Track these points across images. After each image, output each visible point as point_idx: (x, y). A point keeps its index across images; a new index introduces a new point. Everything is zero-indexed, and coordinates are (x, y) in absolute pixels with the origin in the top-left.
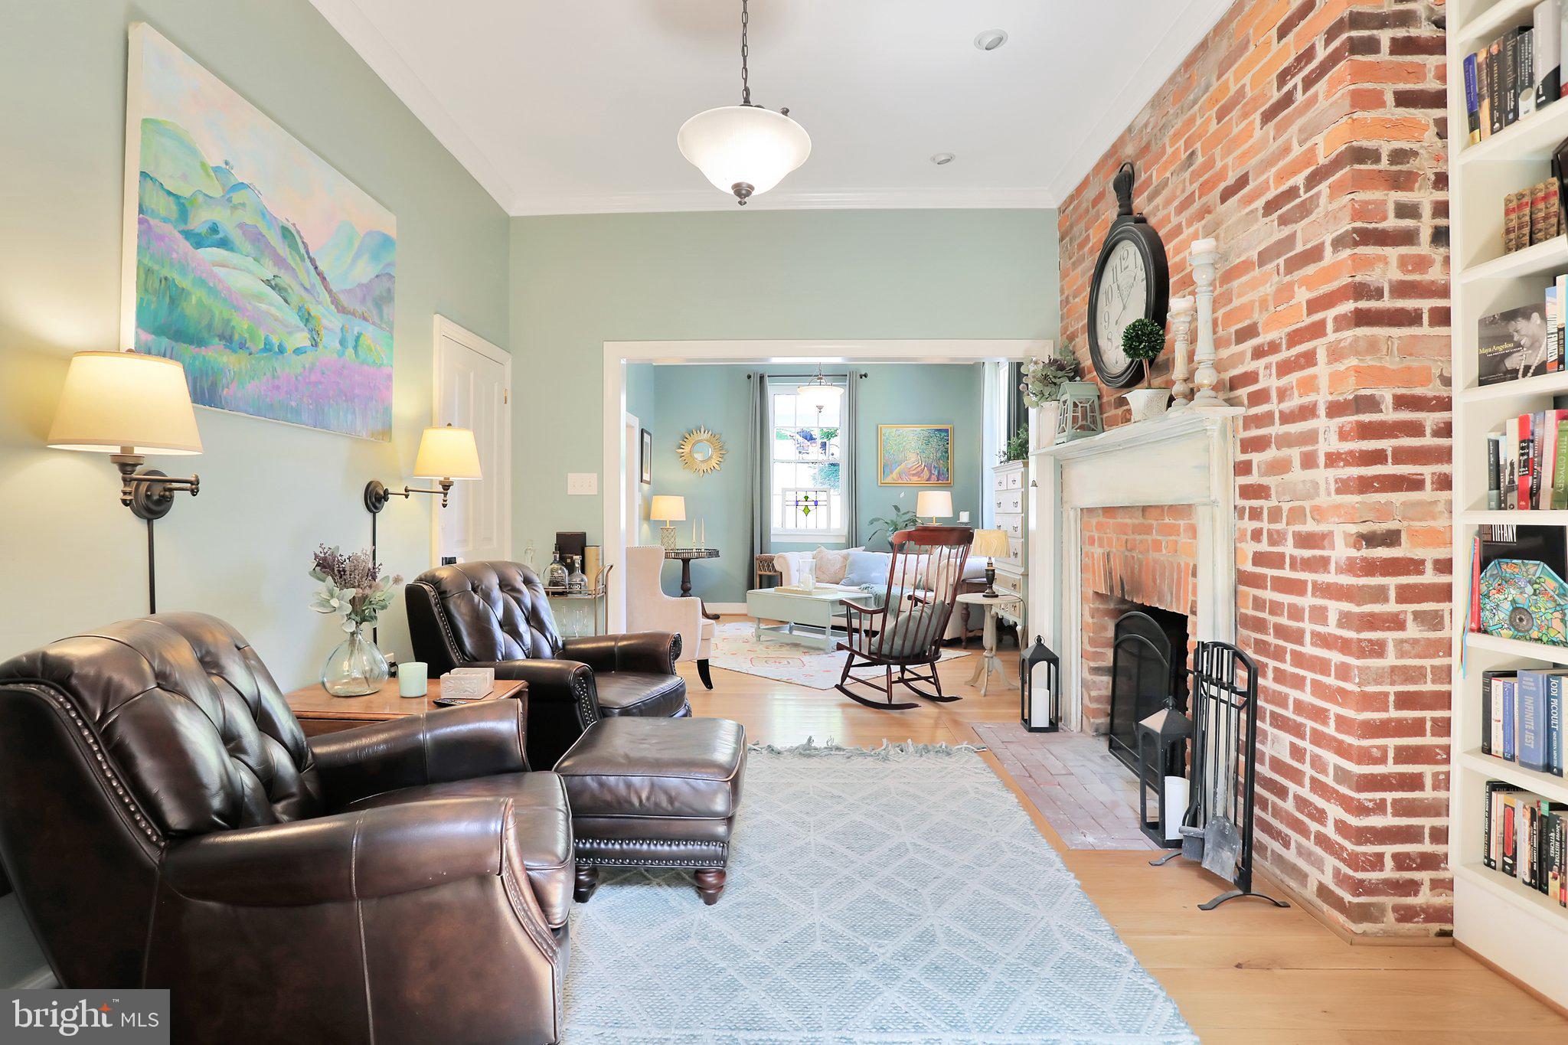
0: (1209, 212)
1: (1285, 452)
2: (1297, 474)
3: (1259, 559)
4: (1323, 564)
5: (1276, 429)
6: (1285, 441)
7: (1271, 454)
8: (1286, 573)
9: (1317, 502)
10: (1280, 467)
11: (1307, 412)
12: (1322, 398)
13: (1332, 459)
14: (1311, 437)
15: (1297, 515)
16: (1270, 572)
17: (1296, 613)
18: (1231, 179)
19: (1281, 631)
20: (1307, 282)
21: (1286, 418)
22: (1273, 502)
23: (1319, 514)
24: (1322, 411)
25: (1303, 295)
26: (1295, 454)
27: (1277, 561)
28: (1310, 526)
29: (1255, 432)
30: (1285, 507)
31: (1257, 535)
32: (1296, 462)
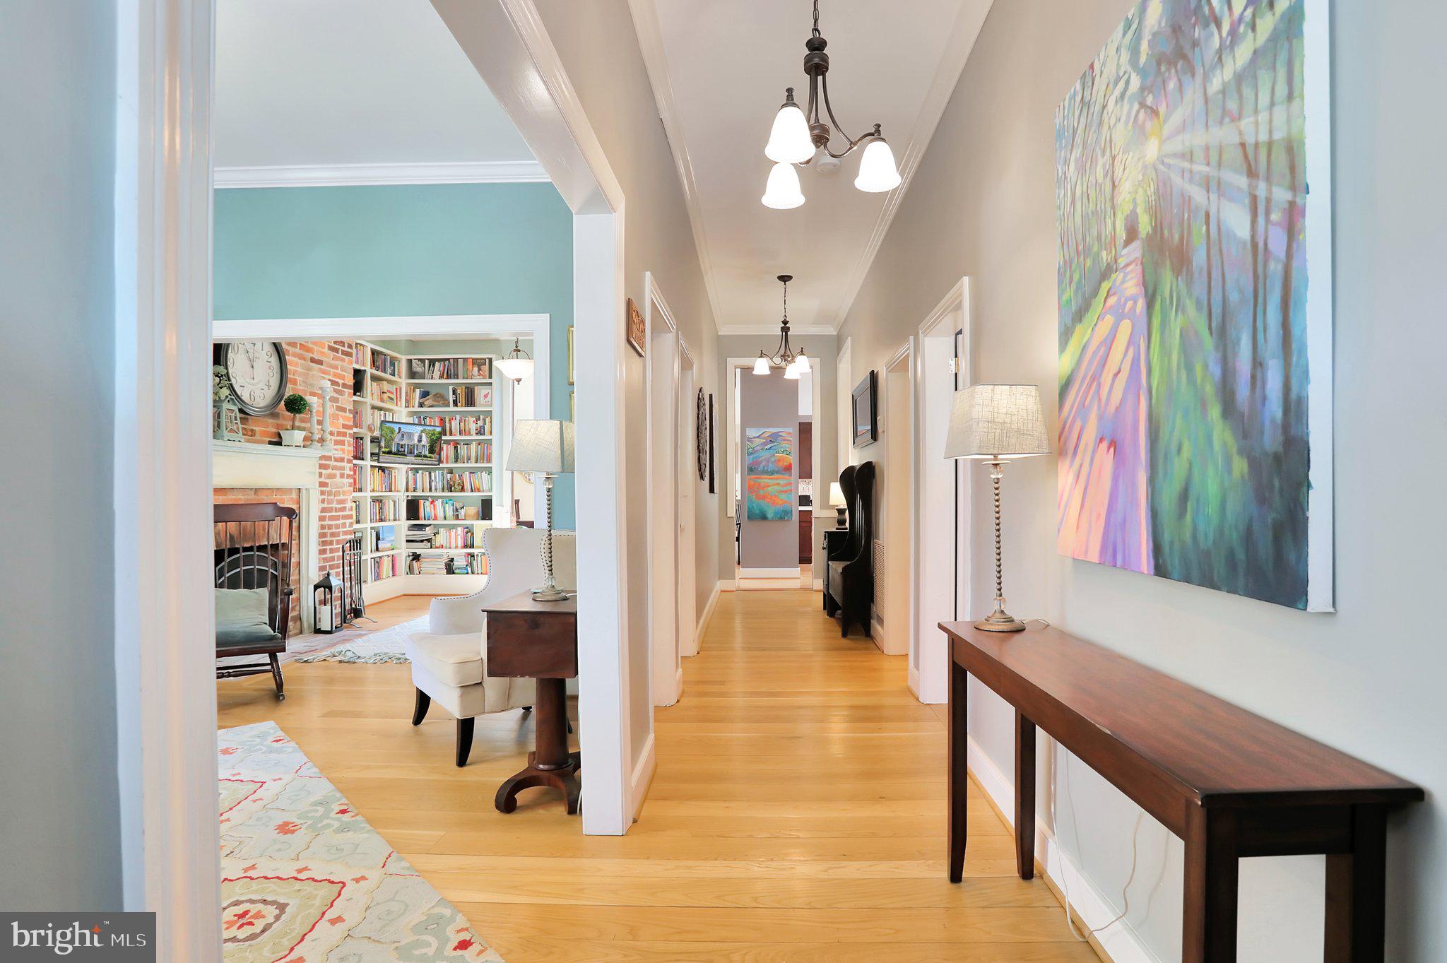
0: (305, 360)
1: (334, 471)
2: (338, 479)
3: (323, 510)
4: (343, 509)
5: (332, 463)
6: (335, 468)
7: (329, 471)
8: (334, 514)
9: (344, 489)
10: (331, 476)
11: (342, 460)
12: (346, 457)
13: (349, 476)
14: (343, 468)
15: (337, 494)
16: (328, 514)
17: (337, 526)
18: (316, 357)
19: (333, 535)
20: (344, 418)
21: (336, 460)
22: (329, 489)
23: (344, 493)
24: (346, 460)
25: (341, 421)
26: (338, 473)
27: (330, 510)
28: (342, 497)
29: (324, 462)
30: (334, 490)
31: (323, 501)
32: (338, 475)
